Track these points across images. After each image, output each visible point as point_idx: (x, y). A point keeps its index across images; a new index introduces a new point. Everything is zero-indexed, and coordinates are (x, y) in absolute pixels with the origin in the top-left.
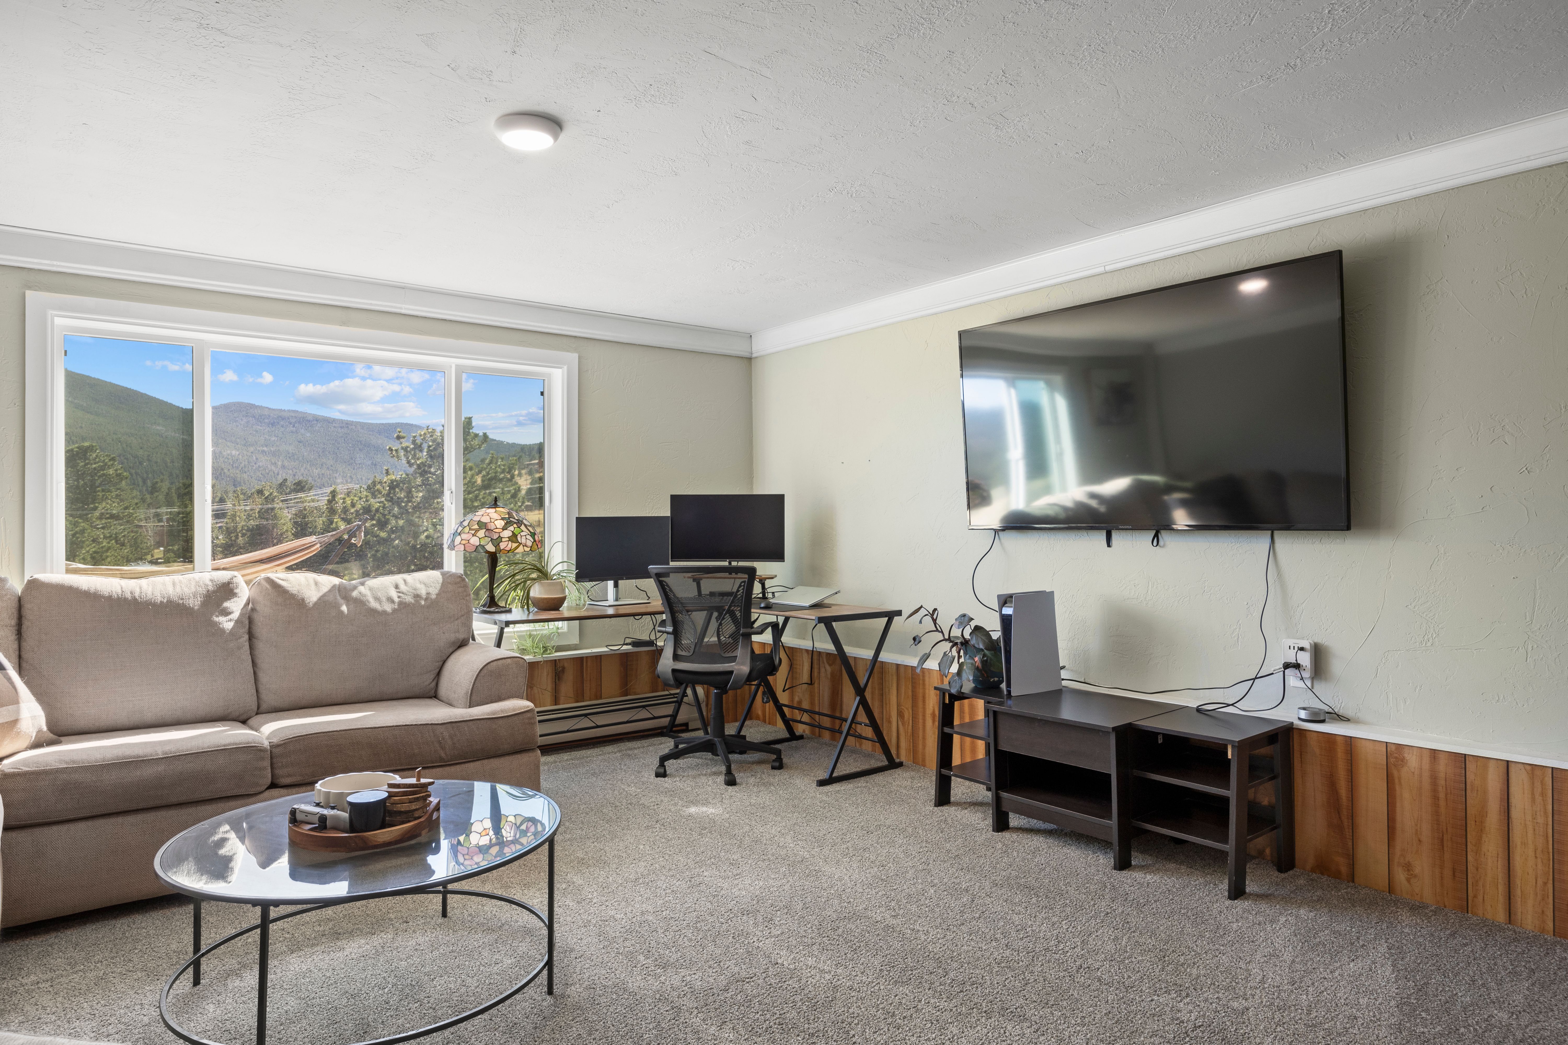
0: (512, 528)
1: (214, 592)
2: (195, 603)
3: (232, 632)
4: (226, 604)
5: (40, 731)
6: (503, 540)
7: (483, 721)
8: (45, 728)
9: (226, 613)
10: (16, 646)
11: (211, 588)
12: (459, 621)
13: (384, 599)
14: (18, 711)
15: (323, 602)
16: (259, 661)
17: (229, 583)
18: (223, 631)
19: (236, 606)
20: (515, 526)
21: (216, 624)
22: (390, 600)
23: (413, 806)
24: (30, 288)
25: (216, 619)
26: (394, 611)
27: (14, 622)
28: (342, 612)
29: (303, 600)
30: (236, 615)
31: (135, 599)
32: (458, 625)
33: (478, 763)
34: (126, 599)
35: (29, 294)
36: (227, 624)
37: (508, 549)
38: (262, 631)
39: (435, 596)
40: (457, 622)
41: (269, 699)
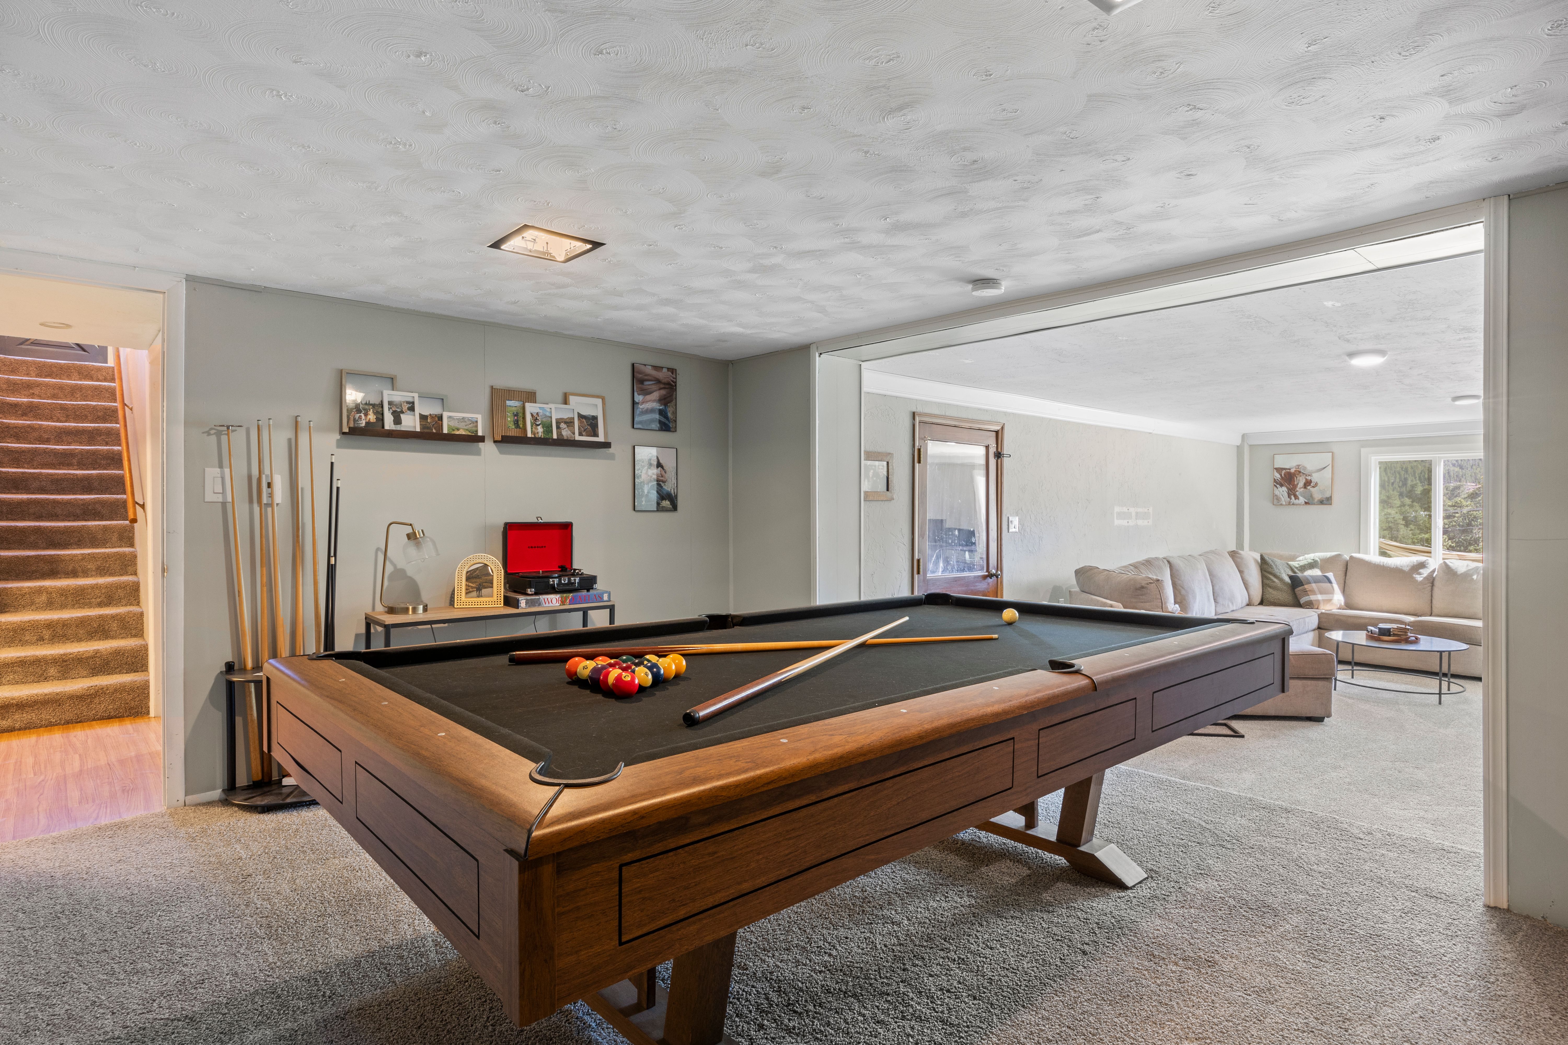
2: (1407, 569)
3: (1421, 582)
4: (1421, 571)
5: (1341, 605)
8: (1343, 604)
9: (1420, 574)
10: (1344, 578)
11: (1415, 564)
14: (1333, 597)
15: (1467, 574)
16: (1434, 595)
17: (1424, 562)
18: (1417, 581)
19: (1425, 572)
21: (1414, 578)
23: (1399, 633)
24: (1363, 447)
25: (1414, 576)
27: (1344, 570)
28: (1473, 579)
29: (1456, 572)
30: (1425, 575)
31: (1384, 565)
34: (1380, 565)
35: (1363, 450)
36: (1419, 578)
38: (1437, 583)
41: (1435, 611)
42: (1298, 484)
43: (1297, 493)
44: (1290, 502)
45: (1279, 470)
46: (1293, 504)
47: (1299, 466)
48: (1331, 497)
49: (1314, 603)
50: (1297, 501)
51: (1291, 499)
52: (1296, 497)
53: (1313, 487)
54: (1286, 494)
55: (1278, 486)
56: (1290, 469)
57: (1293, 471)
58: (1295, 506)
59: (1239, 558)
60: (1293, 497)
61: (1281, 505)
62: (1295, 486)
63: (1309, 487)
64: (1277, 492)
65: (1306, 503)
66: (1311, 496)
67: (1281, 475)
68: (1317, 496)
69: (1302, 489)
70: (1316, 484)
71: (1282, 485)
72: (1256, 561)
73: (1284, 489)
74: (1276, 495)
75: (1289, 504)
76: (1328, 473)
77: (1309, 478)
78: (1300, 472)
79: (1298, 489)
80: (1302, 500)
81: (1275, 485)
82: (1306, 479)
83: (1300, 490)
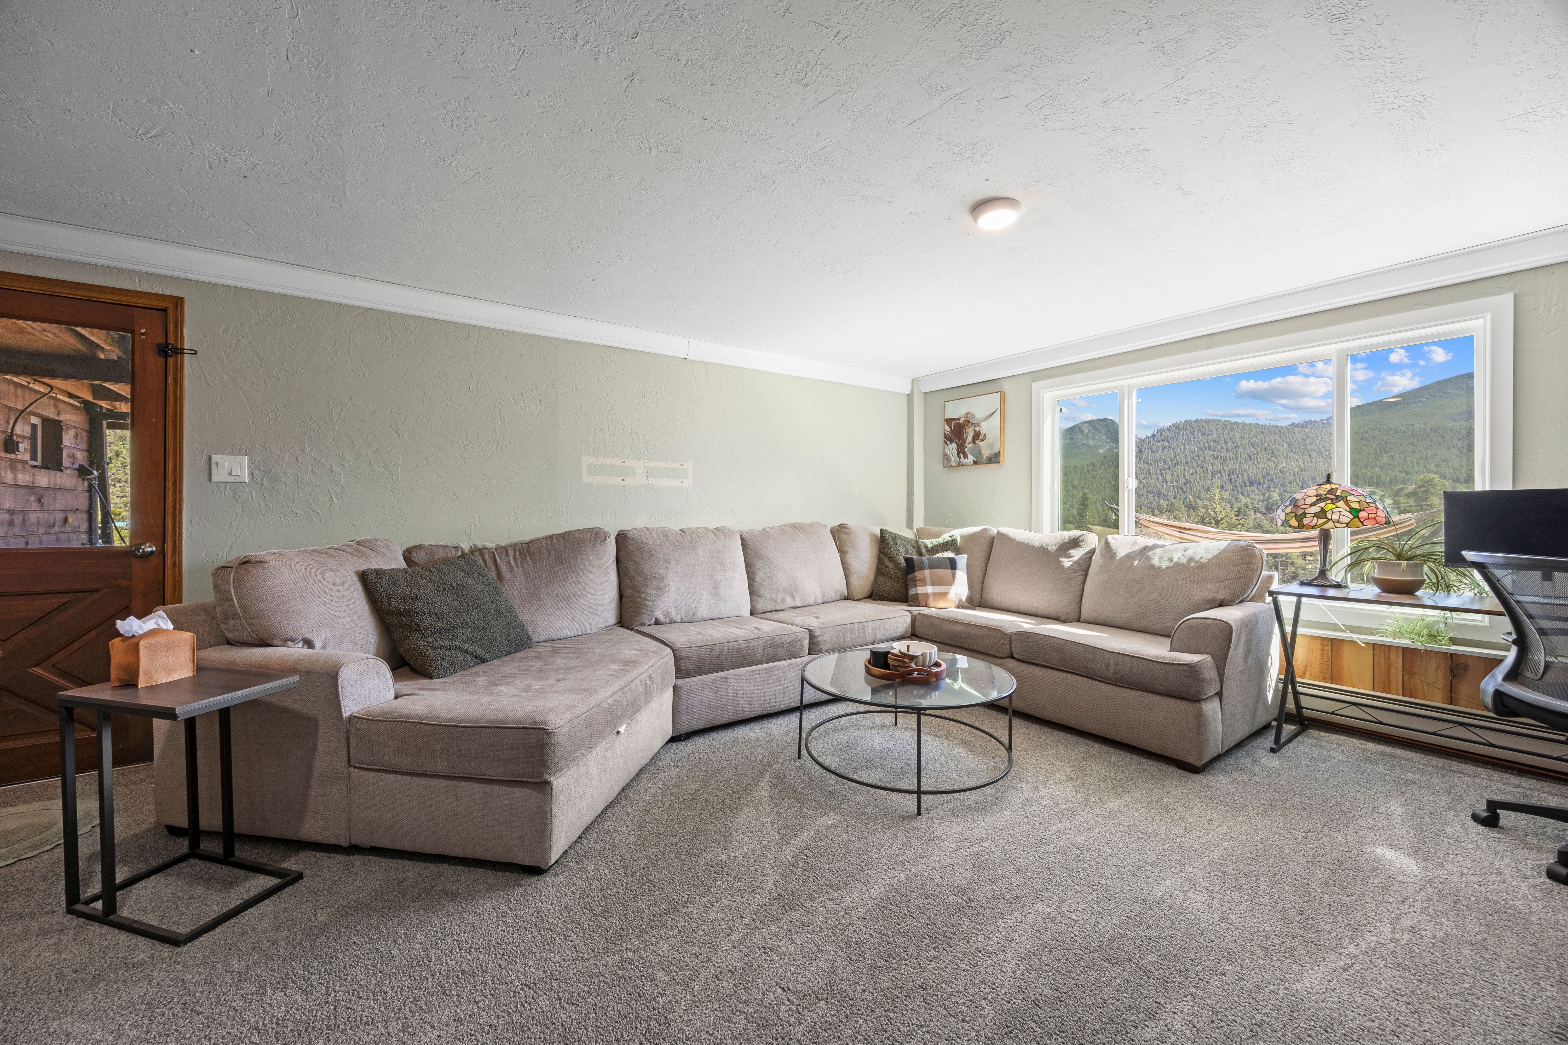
0: (1322, 504)
1: (1067, 543)
2: (1052, 549)
3: (1069, 568)
4: (1072, 552)
5: (960, 601)
6: (1307, 515)
7: (1144, 661)
8: (964, 600)
9: (1069, 556)
10: (982, 563)
11: (1066, 541)
12: (1222, 584)
13: (1166, 559)
14: (951, 590)
15: (1129, 557)
16: (1085, 589)
17: (1077, 538)
18: (1063, 567)
19: (1077, 554)
20: (1329, 502)
21: (1061, 563)
22: (1171, 560)
24: (1034, 381)
25: (1061, 559)
26: (1168, 568)
27: (988, 550)
28: (1133, 564)
29: (1115, 553)
30: (1076, 559)
32: (1219, 587)
33: (1138, 692)
34: (1024, 543)
35: (1033, 384)
36: (1067, 563)
37: (1312, 524)
38: (1091, 570)
39: (1206, 561)
40: (1218, 584)
41: (1084, 614)
42: (967, 437)
43: (966, 450)
44: (959, 462)
45: (949, 421)
46: (962, 465)
47: (967, 414)
48: (999, 452)
49: (920, 597)
50: (966, 461)
51: (960, 458)
52: (966, 457)
53: (982, 440)
54: (955, 452)
55: (948, 442)
56: (959, 419)
57: (962, 421)
58: (964, 467)
59: (846, 533)
60: (962, 455)
61: (951, 466)
62: (964, 441)
63: (977, 442)
64: (947, 451)
65: (975, 463)
66: (980, 453)
67: (950, 428)
68: (986, 453)
69: (971, 444)
70: (985, 436)
71: (951, 442)
72: (873, 536)
73: (954, 445)
74: (946, 455)
75: (959, 466)
76: (996, 420)
77: (977, 429)
78: (969, 422)
79: (967, 445)
80: (971, 458)
81: (945, 442)
82: (975, 431)
83: (969, 446)
